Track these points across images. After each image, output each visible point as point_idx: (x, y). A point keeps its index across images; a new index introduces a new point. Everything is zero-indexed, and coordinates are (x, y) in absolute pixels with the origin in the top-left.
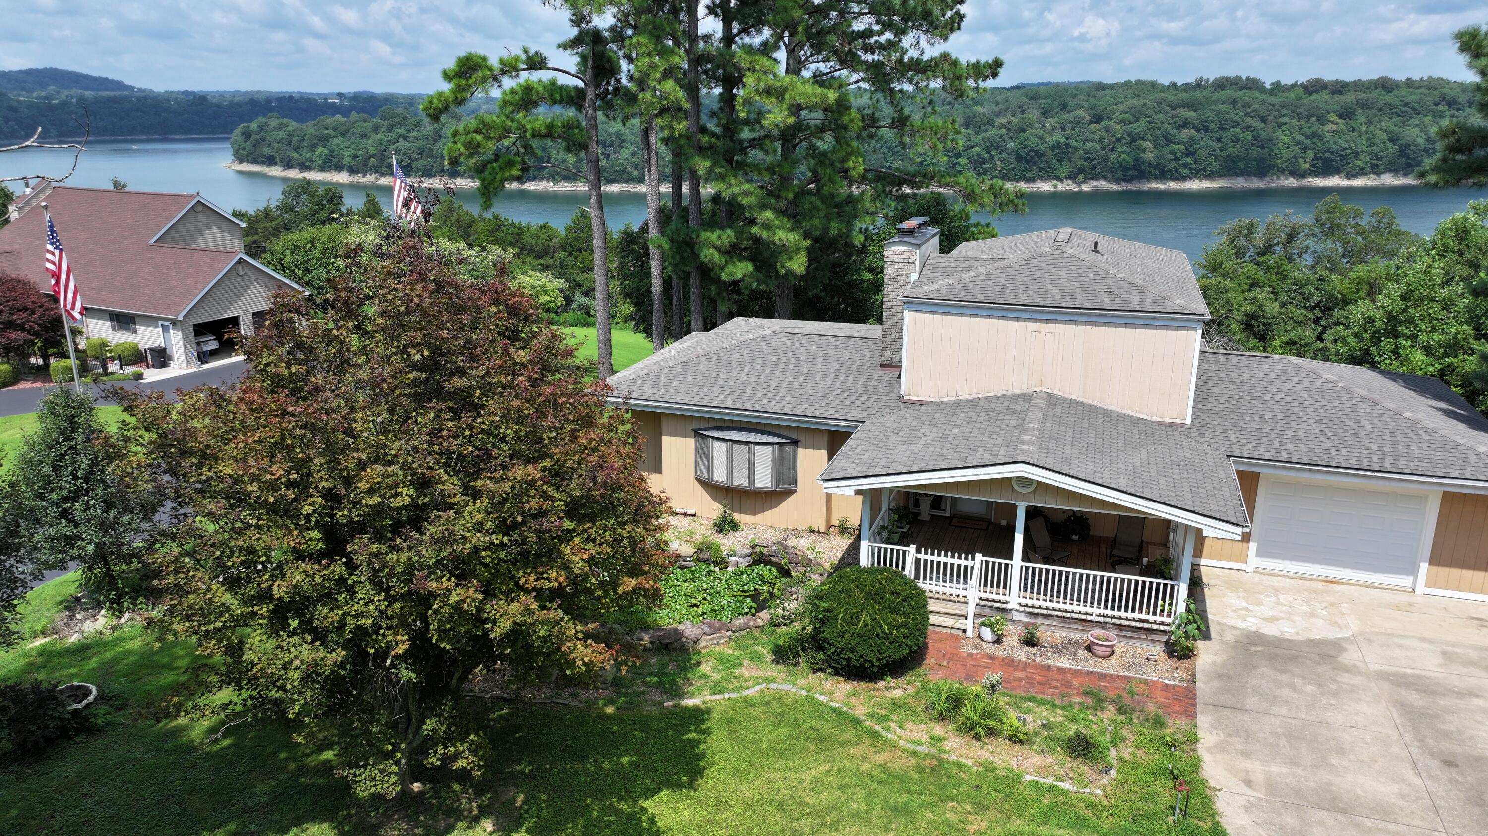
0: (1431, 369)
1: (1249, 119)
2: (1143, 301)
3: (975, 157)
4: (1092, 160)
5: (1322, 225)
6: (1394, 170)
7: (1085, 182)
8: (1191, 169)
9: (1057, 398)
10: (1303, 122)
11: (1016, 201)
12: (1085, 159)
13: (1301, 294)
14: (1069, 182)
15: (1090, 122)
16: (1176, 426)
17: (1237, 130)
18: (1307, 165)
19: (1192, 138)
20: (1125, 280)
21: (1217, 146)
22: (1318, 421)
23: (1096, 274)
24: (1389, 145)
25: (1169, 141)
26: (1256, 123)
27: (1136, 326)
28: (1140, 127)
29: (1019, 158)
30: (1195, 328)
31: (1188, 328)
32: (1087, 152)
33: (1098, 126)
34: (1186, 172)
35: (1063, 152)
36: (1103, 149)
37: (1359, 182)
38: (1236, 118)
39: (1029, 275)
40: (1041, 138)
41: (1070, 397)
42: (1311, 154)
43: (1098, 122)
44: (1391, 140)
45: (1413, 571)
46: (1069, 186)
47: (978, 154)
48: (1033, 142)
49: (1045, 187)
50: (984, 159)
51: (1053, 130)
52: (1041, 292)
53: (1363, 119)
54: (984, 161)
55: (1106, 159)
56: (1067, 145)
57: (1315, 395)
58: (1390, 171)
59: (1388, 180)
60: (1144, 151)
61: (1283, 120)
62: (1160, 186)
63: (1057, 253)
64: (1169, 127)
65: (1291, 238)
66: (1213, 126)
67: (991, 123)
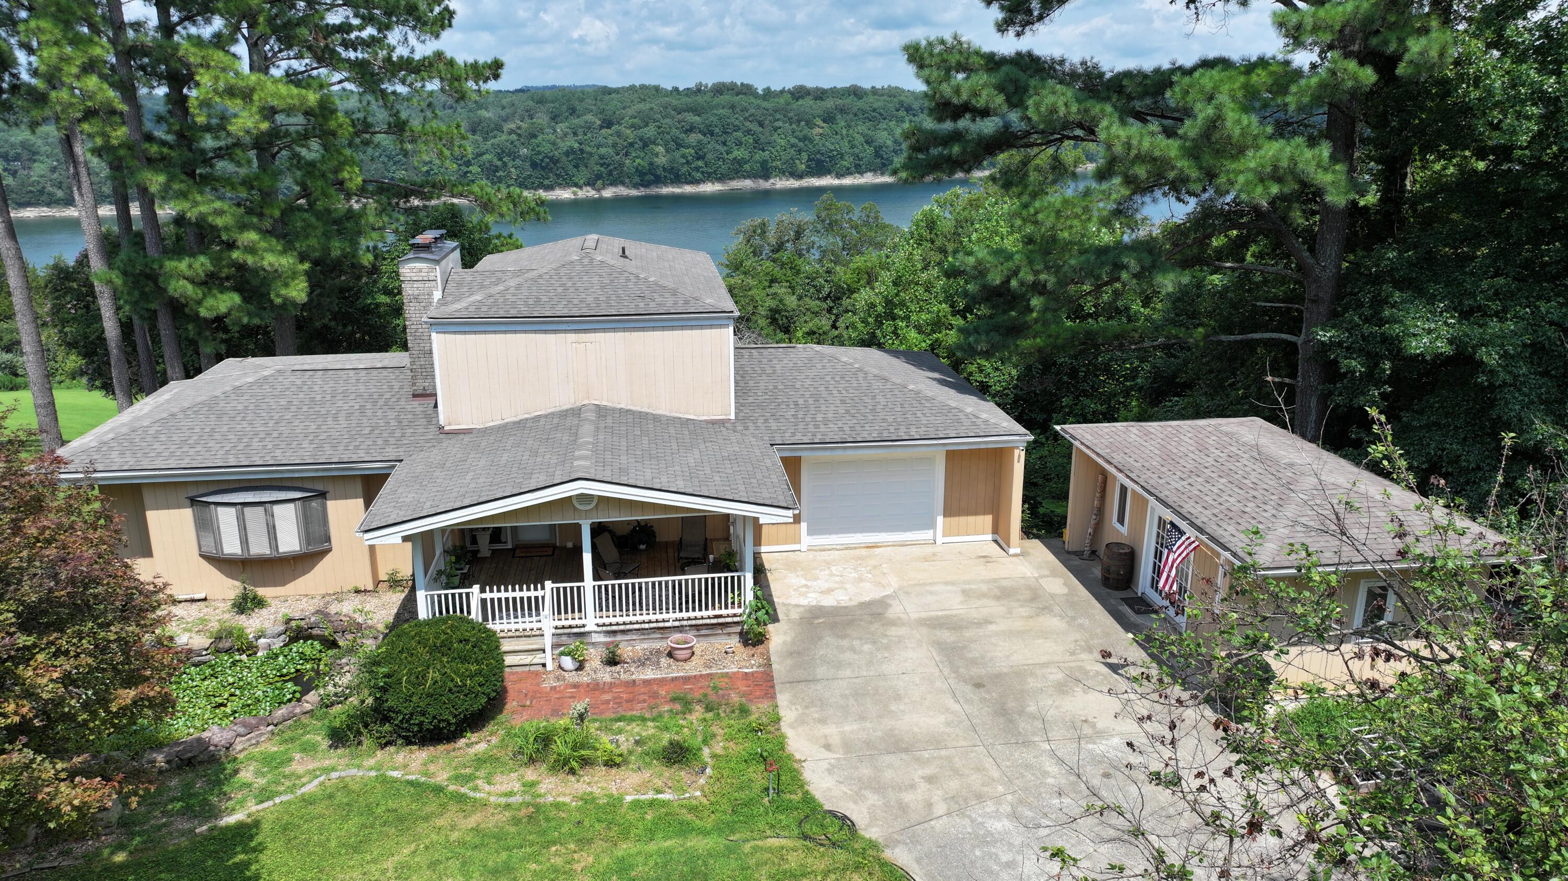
0: (924, 345)
1: (748, 124)
2: (675, 303)
3: (487, 165)
4: (608, 165)
5: (823, 221)
6: (874, 171)
7: (604, 188)
8: (703, 173)
9: (606, 408)
10: (794, 126)
11: (537, 209)
12: (602, 165)
13: (814, 286)
14: (589, 188)
15: (601, 127)
16: (722, 423)
17: (739, 134)
18: (803, 167)
19: (699, 142)
20: (656, 284)
21: (723, 149)
22: (843, 402)
23: (628, 280)
24: (866, 147)
25: (679, 145)
26: (754, 127)
27: (672, 328)
28: (650, 131)
29: (534, 165)
30: (727, 326)
31: (720, 326)
32: (602, 157)
33: (609, 131)
34: (698, 175)
35: (578, 157)
36: (618, 154)
37: (847, 181)
38: (737, 123)
39: (562, 285)
40: (554, 144)
41: (619, 406)
42: (805, 156)
43: (609, 127)
44: (867, 142)
45: (932, 525)
46: (588, 193)
47: (490, 162)
48: (546, 148)
49: (565, 194)
50: (496, 167)
51: (566, 135)
52: (576, 301)
53: (843, 124)
54: (497, 169)
55: (622, 165)
56: (582, 151)
57: (838, 378)
58: (870, 171)
59: (868, 179)
60: (657, 155)
61: (777, 124)
62: (677, 190)
63: (586, 261)
64: (678, 132)
65: (798, 235)
66: (717, 130)
67: (499, 128)
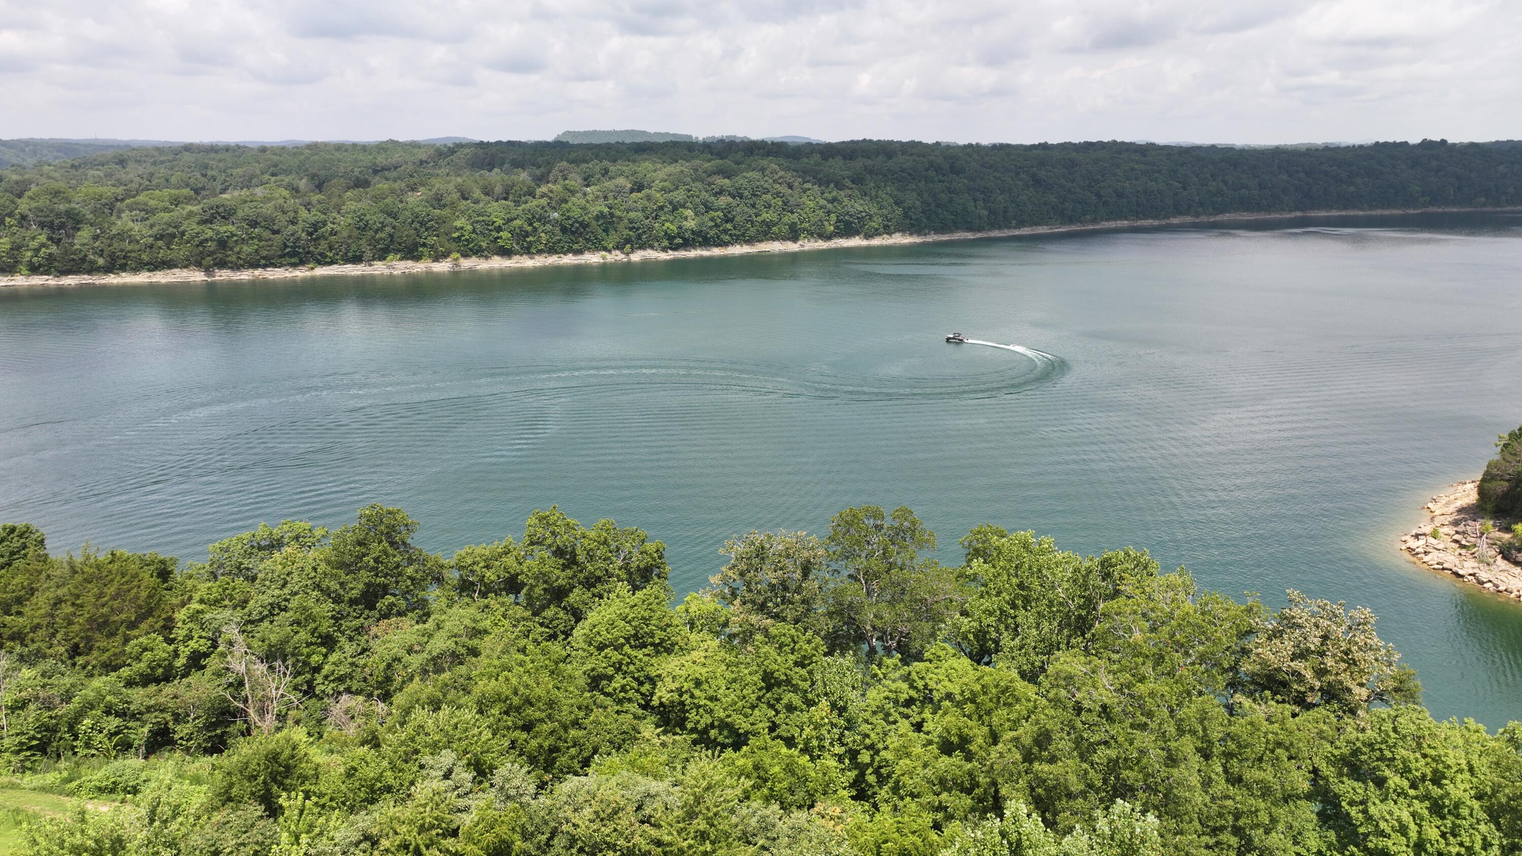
1: (778, 186)
3: (518, 231)
4: (638, 229)
6: (903, 231)
7: (632, 251)
8: (731, 235)
12: (631, 229)
14: (618, 252)
15: (632, 191)
17: (768, 197)
18: (832, 228)
19: (728, 204)
21: (752, 211)
24: (896, 208)
25: (708, 208)
26: (784, 189)
28: (679, 195)
29: (564, 230)
32: (631, 221)
33: (639, 195)
34: (727, 238)
35: (608, 222)
36: (647, 218)
37: (876, 242)
43: (639, 191)
46: (617, 256)
49: (593, 258)
51: (597, 197)
54: (527, 234)
55: (651, 229)
56: (612, 215)
59: (898, 239)
60: (686, 219)
62: (705, 253)
64: (707, 195)
66: (746, 193)
67: (531, 194)
